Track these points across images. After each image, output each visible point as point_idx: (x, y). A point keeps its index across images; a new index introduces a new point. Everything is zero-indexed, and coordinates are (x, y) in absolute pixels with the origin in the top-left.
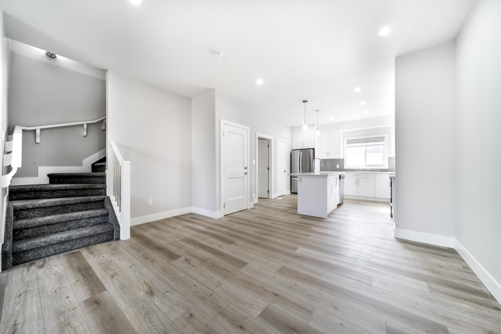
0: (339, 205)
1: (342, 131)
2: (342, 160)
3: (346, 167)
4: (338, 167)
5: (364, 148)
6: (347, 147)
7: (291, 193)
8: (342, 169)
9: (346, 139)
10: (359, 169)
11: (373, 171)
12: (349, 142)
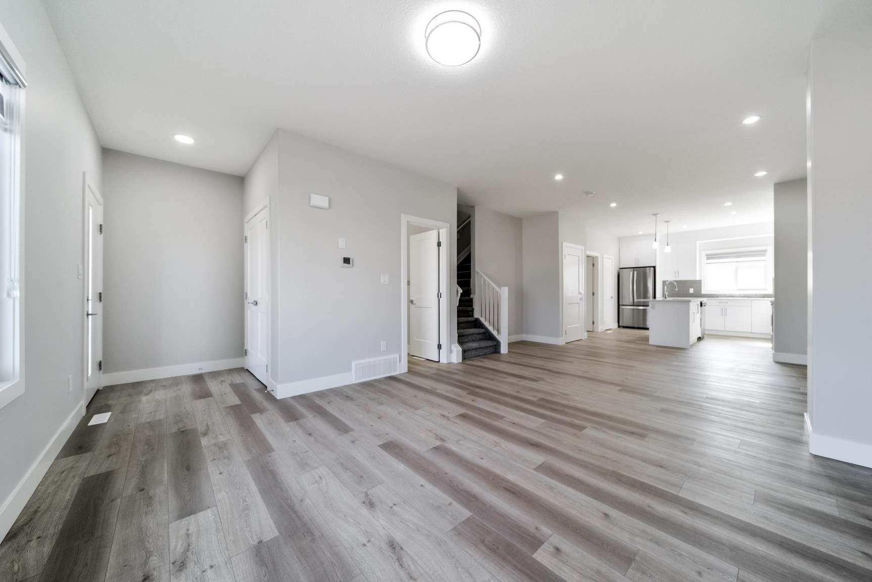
0: (699, 339)
1: (699, 242)
2: (700, 282)
3: (703, 292)
4: (692, 292)
5: (733, 266)
6: (707, 263)
7: (619, 326)
8: (698, 294)
9: (704, 253)
10: (725, 295)
11: (748, 297)
12: (709, 257)
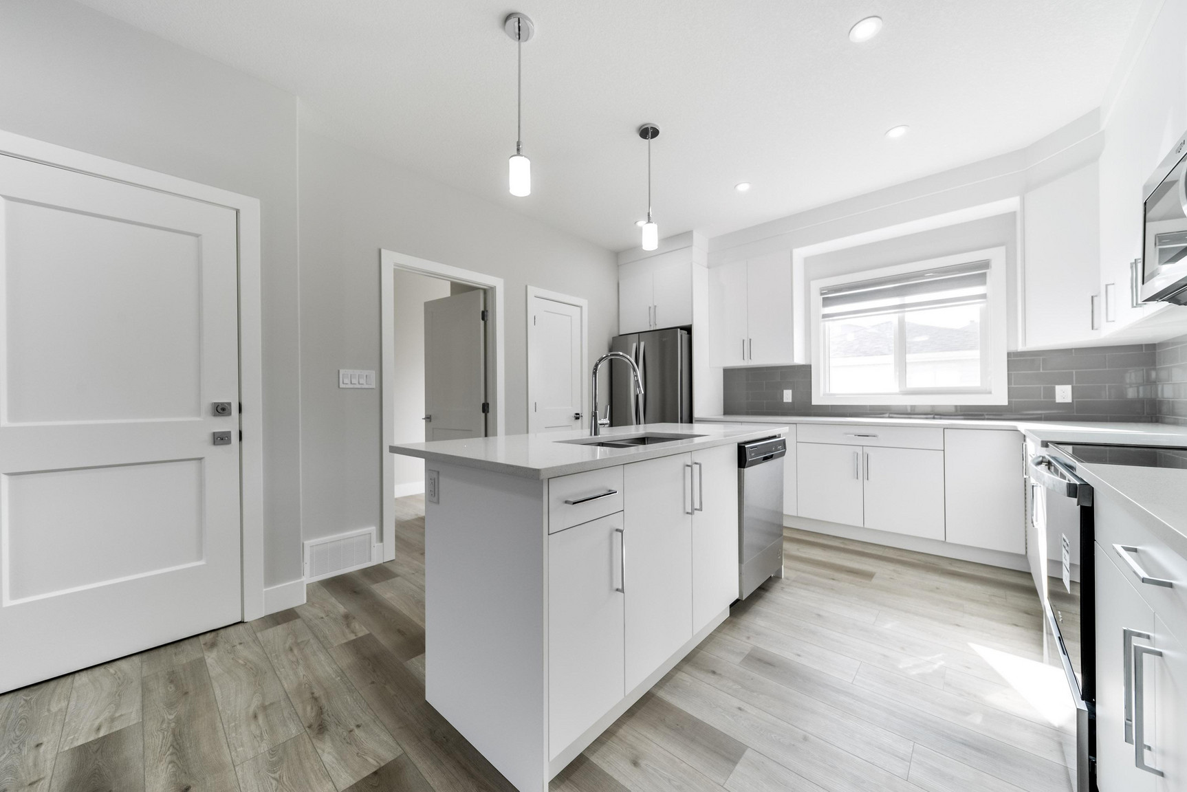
0: (743, 605)
1: (800, 253)
2: (805, 371)
3: (817, 399)
4: (790, 400)
5: (894, 318)
6: (824, 316)
8: (805, 407)
9: (816, 286)
11: (934, 417)
12: (829, 296)
